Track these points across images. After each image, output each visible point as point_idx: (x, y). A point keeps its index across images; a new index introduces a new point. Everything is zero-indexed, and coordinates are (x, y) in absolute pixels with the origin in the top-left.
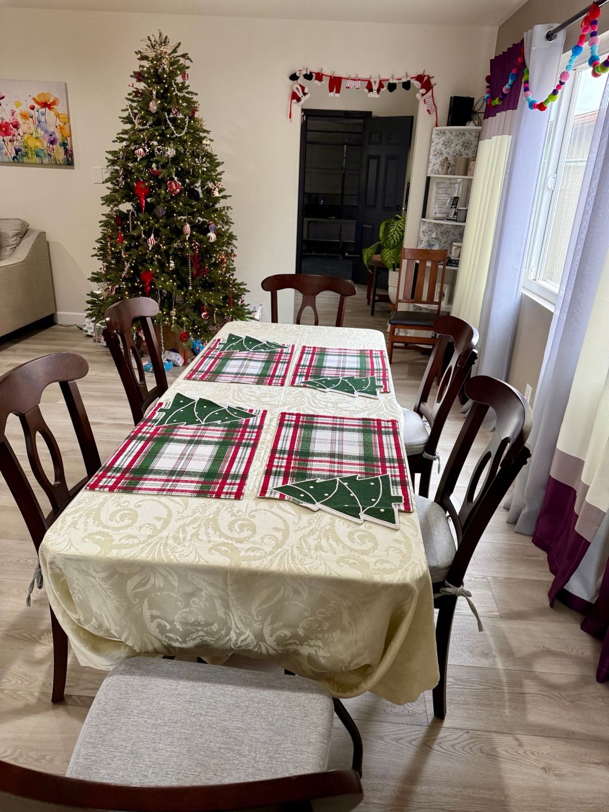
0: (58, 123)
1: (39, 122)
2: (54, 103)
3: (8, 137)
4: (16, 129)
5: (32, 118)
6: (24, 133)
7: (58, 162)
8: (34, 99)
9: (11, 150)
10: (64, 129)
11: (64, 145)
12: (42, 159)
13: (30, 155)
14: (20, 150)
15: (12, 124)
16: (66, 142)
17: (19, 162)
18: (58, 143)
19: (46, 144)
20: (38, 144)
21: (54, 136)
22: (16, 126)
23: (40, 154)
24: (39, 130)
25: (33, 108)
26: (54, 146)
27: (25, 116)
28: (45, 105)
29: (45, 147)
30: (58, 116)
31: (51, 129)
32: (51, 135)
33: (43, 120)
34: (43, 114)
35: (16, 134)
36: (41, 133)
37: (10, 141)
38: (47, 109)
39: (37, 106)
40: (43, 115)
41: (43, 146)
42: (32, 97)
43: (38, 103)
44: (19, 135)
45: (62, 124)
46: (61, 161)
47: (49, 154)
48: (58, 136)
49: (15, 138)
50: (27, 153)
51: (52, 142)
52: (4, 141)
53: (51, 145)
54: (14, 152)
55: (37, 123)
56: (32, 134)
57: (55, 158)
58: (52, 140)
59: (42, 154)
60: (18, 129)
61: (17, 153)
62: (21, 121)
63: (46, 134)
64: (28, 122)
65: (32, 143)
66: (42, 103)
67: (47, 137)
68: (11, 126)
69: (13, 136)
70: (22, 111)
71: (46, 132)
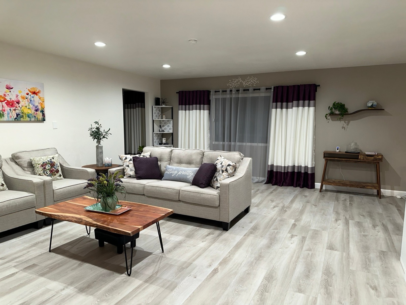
0: (40, 101)
1: (31, 101)
2: (38, 92)
3: (13, 108)
4: (18, 104)
5: (27, 99)
6: (22, 106)
7: (39, 120)
8: (29, 90)
9: (14, 114)
10: (42, 104)
11: (42, 112)
12: (31, 119)
13: (24, 117)
14: (19, 115)
15: (16, 101)
16: (43, 110)
17: (17, 121)
18: (39, 111)
19: (33, 111)
20: (29, 111)
21: (37, 107)
22: (18, 102)
23: (29, 116)
24: (30, 105)
25: (28, 94)
26: (37, 112)
27: (23, 98)
28: (34, 93)
29: (33, 113)
30: (40, 98)
31: (36, 104)
32: (36, 107)
33: (33, 100)
34: (33, 97)
35: (18, 106)
36: (31, 106)
37: (14, 110)
38: (35, 95)
39: (30, 93)
40: (33, 98)
42: (28, 89)
43: (31, 92)
44: (19, 107)
45: (42, 102)
46: (40, 119)
47: (34, 116)
48: (40, 107)
49: (17, 108)
50: (23, 116)
51: (36, 110)
52: (10, 110)
53: (36, 112)
54: (16, 115)
55: (30, 101)
56: (26, 107)
57: (37, 118)
58: (36, 109)
59: (31, 116)
60: (19, 104)
61: (17, 116)
62: (21, 100)
63: (34, 107)
64: (25, 100)
65: (26, 111)
66: (33, 92)
67: (34, 108)
68: (15, 102)
69: (16, 107)
70: (22, 95)
71: (34, 105)
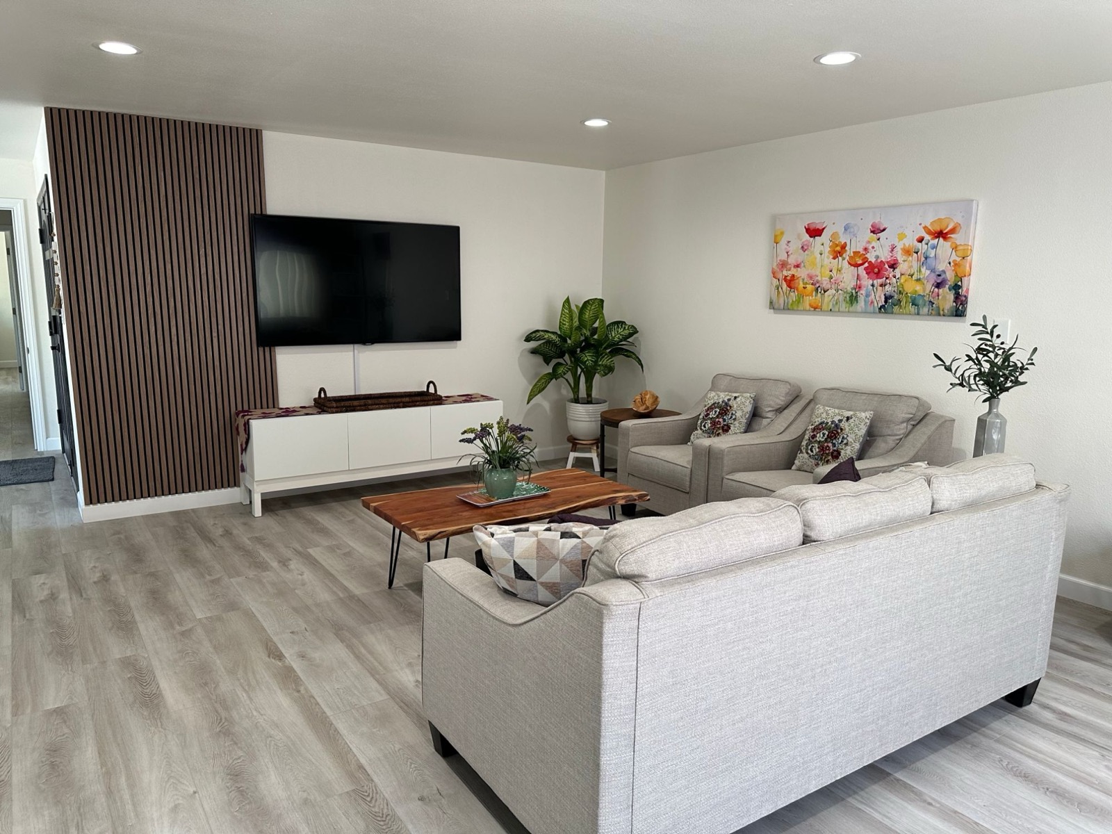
0: (954, 257)
1: (926, 258)
2: (953, 231)
3: (879, 280)
4: (892, 270)
5: (917, 253)
6: (902, 275)
7: (942, 312)
8: (925, 228)
9: (880, 297)
10: (959, 266)
11: (956, 287)
12: (918, 309)
13: (903, 303)
14: (891, 297)
15: (888, 262)
16: (960, 283)
17: (886, 313)
18: (947, 286)
19: (929, 287)
20: (919, 288)
21: (943, 276)
22: (893, 266)
23: (916, 302)
24: (923, 270)
25: (921, 240)
26: (941, 290)
27: (907, 252)
28: (940, 234)
29: (927, 292)
30: (955, 248)
31: (941, 267)
32: (939, 275)
33: (932, 255)
34: (934, 247)
35: (891, 276)
36: (925, 272)
37: (881, 285)
38: (941, 239)
39: (927, 237)
40: (933, 249)
41: (924, 291)
42: (923, 225)
43: (929, 232)
44: (895, 277)
45: (958, 259)
46: (946, 311)
47: (930, 302)
48: (950, 276)
49: (888, 281)
50: (899, 301)
51: (938, 285)
52: (873, 285)
53: (936, 290)
54: (883, 299)
55: (923, 259)
56: (912, 276)
57: (938, 308)
58: (938, 281)
59: (920, 302)
60: (894, 269)
61: (886, 302)
62: (900, 258)
63: (933, 274)
64: (910, 258)
65: (911, 287)
66: (936, 233)
67: (933, 279)
68: (886, 266)
69: (887, 278)
70: (904, 244)
71: (933, 271)
